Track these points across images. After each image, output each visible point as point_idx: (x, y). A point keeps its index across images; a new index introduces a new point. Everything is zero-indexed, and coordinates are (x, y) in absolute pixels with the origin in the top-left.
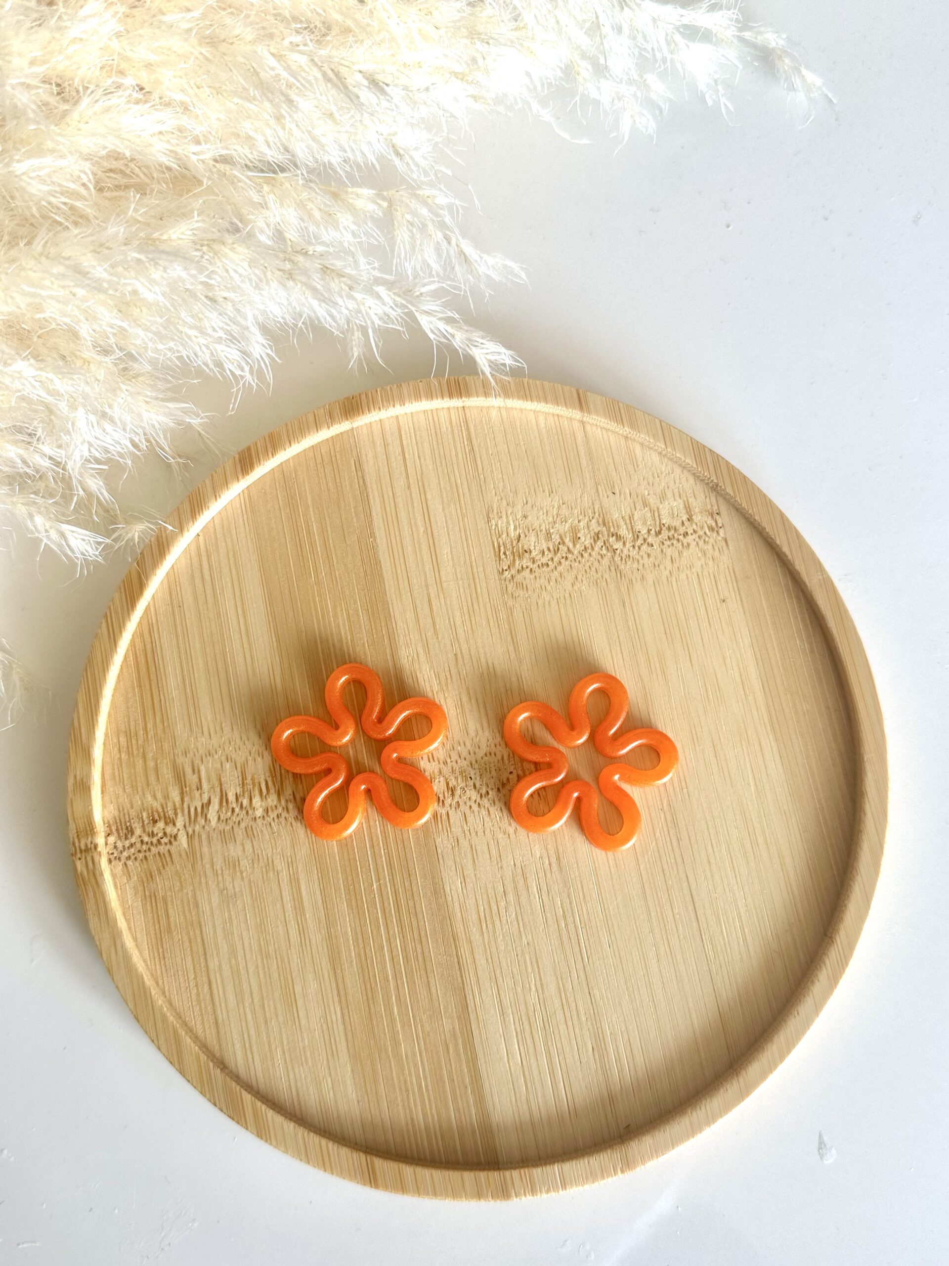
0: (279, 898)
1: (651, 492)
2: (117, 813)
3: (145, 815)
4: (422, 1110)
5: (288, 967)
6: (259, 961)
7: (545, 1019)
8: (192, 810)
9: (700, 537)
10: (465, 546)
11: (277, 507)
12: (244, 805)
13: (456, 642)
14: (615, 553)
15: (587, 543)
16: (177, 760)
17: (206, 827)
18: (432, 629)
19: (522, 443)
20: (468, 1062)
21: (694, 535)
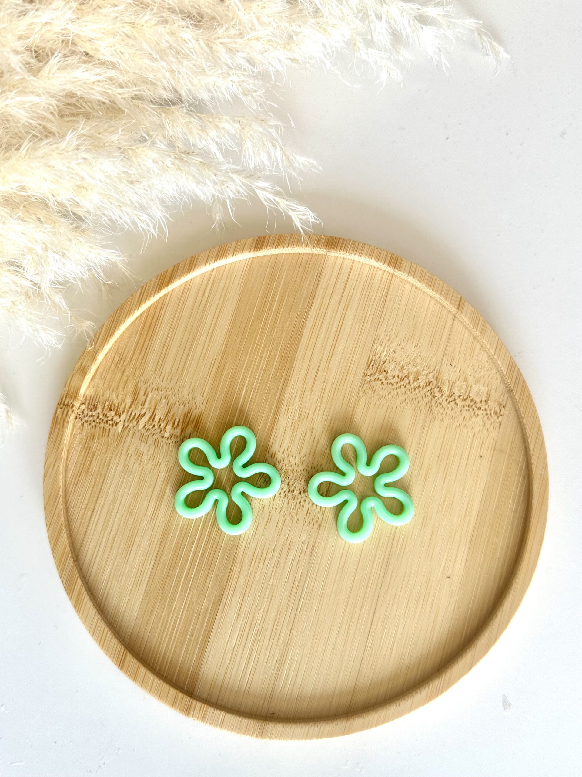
0: (153, 486)
1: (472, 375)
2: (93, 395)
3: (107, 403)
4: (168, 642)
5: (138, 525)
6: (125, 514)
7: (260, 630)
8: (133, 414)
9: (486, 414)
10: (353, 350)
11: (263, 276)
12: (161, 426)
13: (320, 400)
14: (434, 397)
15: (421, 385)
16: (139, 384)
17: (135, 427)
18: (311, 386)
19: (415, 311)
20: (205, 630)
21: (484, 411)
